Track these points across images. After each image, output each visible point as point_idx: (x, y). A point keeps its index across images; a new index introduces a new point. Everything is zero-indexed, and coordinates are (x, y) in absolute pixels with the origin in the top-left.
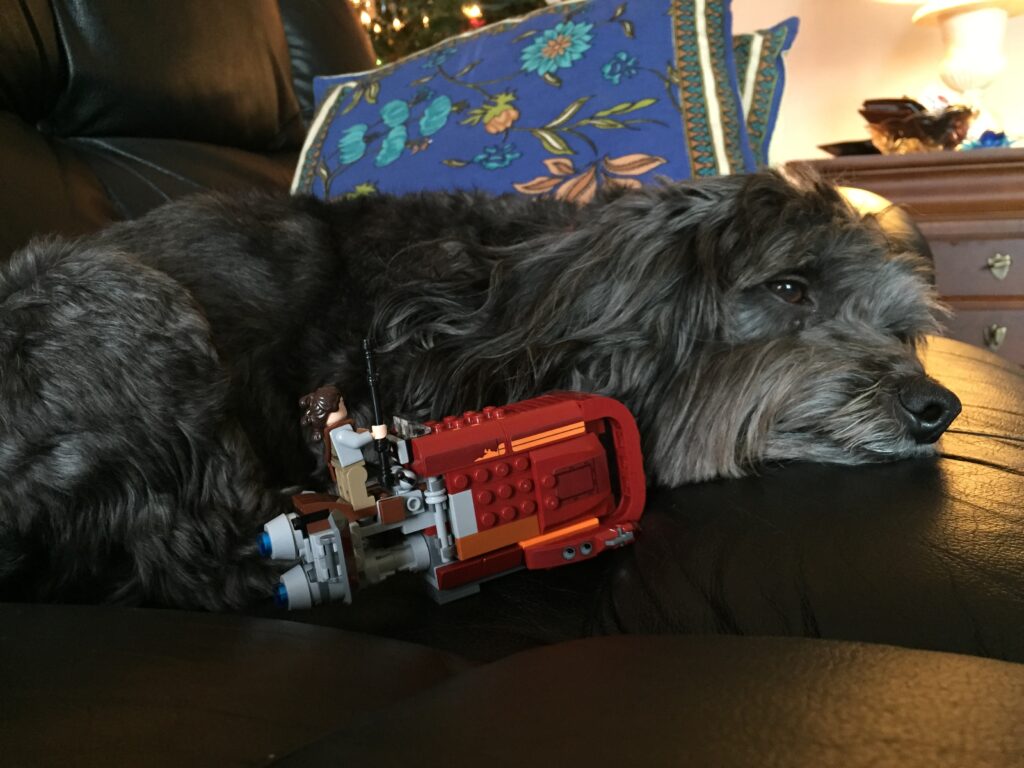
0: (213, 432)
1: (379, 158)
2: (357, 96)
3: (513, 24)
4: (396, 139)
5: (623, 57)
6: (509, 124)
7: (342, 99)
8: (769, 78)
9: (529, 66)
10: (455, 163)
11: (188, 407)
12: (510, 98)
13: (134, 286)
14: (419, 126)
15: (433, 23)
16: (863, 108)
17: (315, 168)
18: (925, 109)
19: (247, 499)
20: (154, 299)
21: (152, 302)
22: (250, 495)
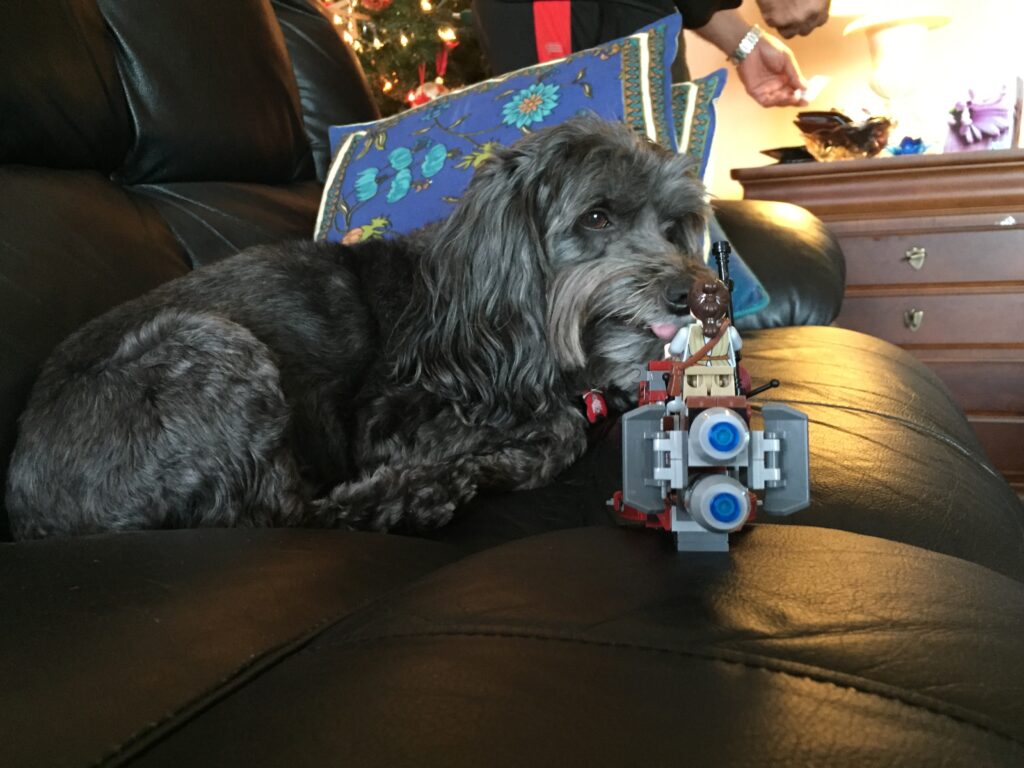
0: (271, 455)
1: (389, 196)
2: (367, 144)
3: (495, 83)
4: (402, 180)
7: (355, 145)
8: (703, 122)
9: (509, 119)
10: (451, 199)
13: (226, 344)
14: (421, 170)
15: (413, 47)
16: (797, 119)
17: (336, 204)
18: (851, 121)
19: (287, 505)
20: (240, 353)
21: (239, 356)
22: (289, 503)
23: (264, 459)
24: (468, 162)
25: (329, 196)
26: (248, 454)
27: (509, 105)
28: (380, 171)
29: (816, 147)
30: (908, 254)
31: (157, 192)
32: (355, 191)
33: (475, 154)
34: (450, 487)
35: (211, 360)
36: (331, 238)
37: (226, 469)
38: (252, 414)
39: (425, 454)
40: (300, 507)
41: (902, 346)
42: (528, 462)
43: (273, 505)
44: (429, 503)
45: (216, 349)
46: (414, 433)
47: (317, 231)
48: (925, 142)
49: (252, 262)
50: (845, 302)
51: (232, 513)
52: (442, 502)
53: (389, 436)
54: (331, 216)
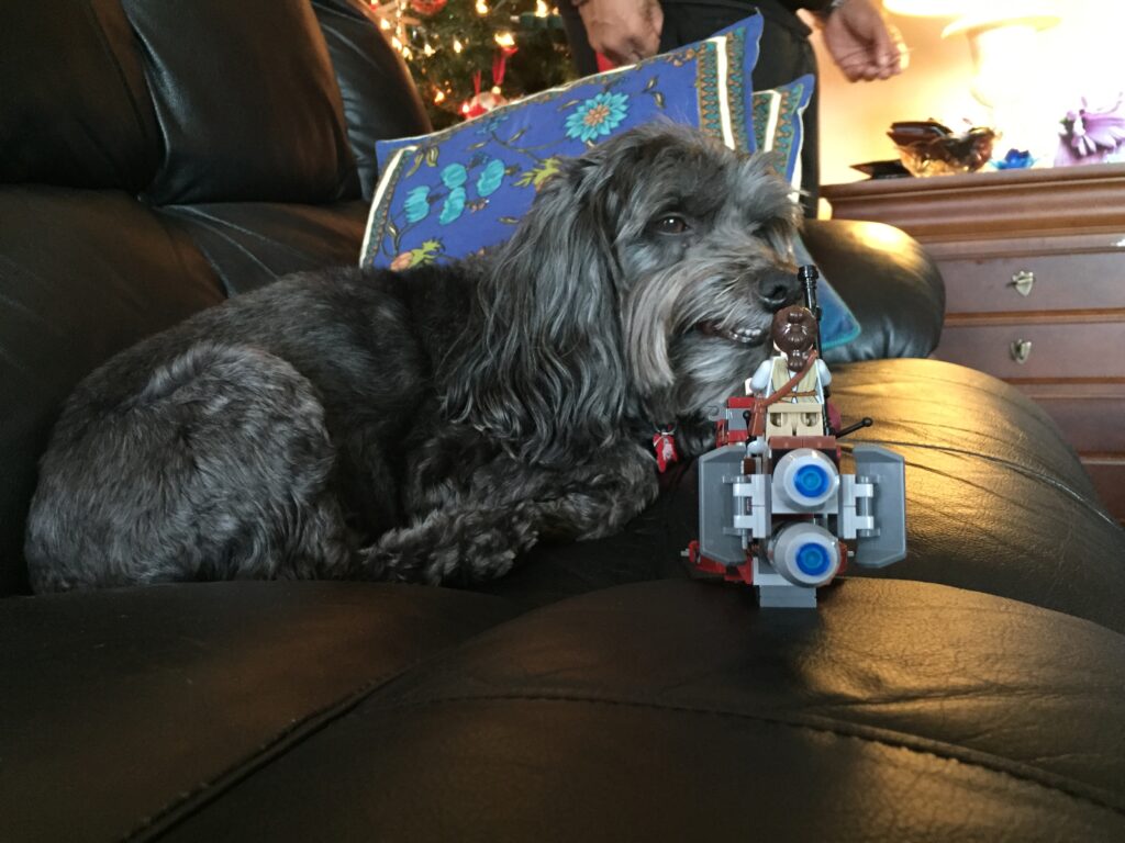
0: (315, 499)
1: (442, 217)
2: (418, 160)
3: (558, 93)
4: (456, 200)
7: (404, 161)
8: (787, 134)
9: (573, 132)
10: (509, 220)
11: (300, 479)
12: (556, 161)
13: (266, 379)
14: (477, 188)
15: (467, 53)
16: (891, 131)
17: (384, 226)
18: (950, 132)
19: (331, 555)
20: (282, 389)
21: (280, 392)
22: (334, 551)
23: (307, 504)
24: (528, 181)
25: (376, 217)
26: (290, 498)
27: (573, 117)
28: (431, 189)
29: (912, 161)
30: (1015, 278)
31: (188, 214)
32: (404, 212)
33: (536, 170)
34: (509, 534)
35: (250, 396)
36: (379, 263)
37: (265, 515)
38: (294, 454)
39: (481, 500)
40: (347, 556)
41: (1008, 380)
42: (594, 509)
43: (317, 554)
44: (487, 550)
45: (255, 384)
46: (470, 478)
47: (363, 256)
48: (1033, 155)
49: (292, 291)
50: (944, 331)
51: (271, 563)
52: (501, 549)
53: (442, 480)
54: (378, 239)
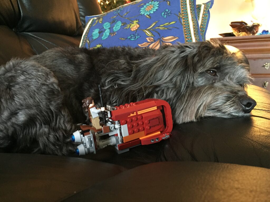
0: (59, 109)
1: (102, 38)
2: (97, 21)
3: (138, 2)
4: (107, 33)
5: (167, 10)
6: (137, 29)
7: (93, 22)
8: (206, 16)
9: (142, 13)
10: (122, 39)
11: (52, 103)
12: (137, 21)
13: (38, 71)
14: (113, 29)
16: (231, 24)
17: (86, 40)
18: (247, 24)
21: (43, 75)
22: (69, 126)
23: (57, 111)
24: (128, 27)
25: (84, 38)
26: (50, 109)
27: (142, 8)
28: (100, 30)
29: (236, 33)
30: (264, 65)
32: (92, 36)
33: (131, 24)
37: (40, 115)
54: (84, 44)
